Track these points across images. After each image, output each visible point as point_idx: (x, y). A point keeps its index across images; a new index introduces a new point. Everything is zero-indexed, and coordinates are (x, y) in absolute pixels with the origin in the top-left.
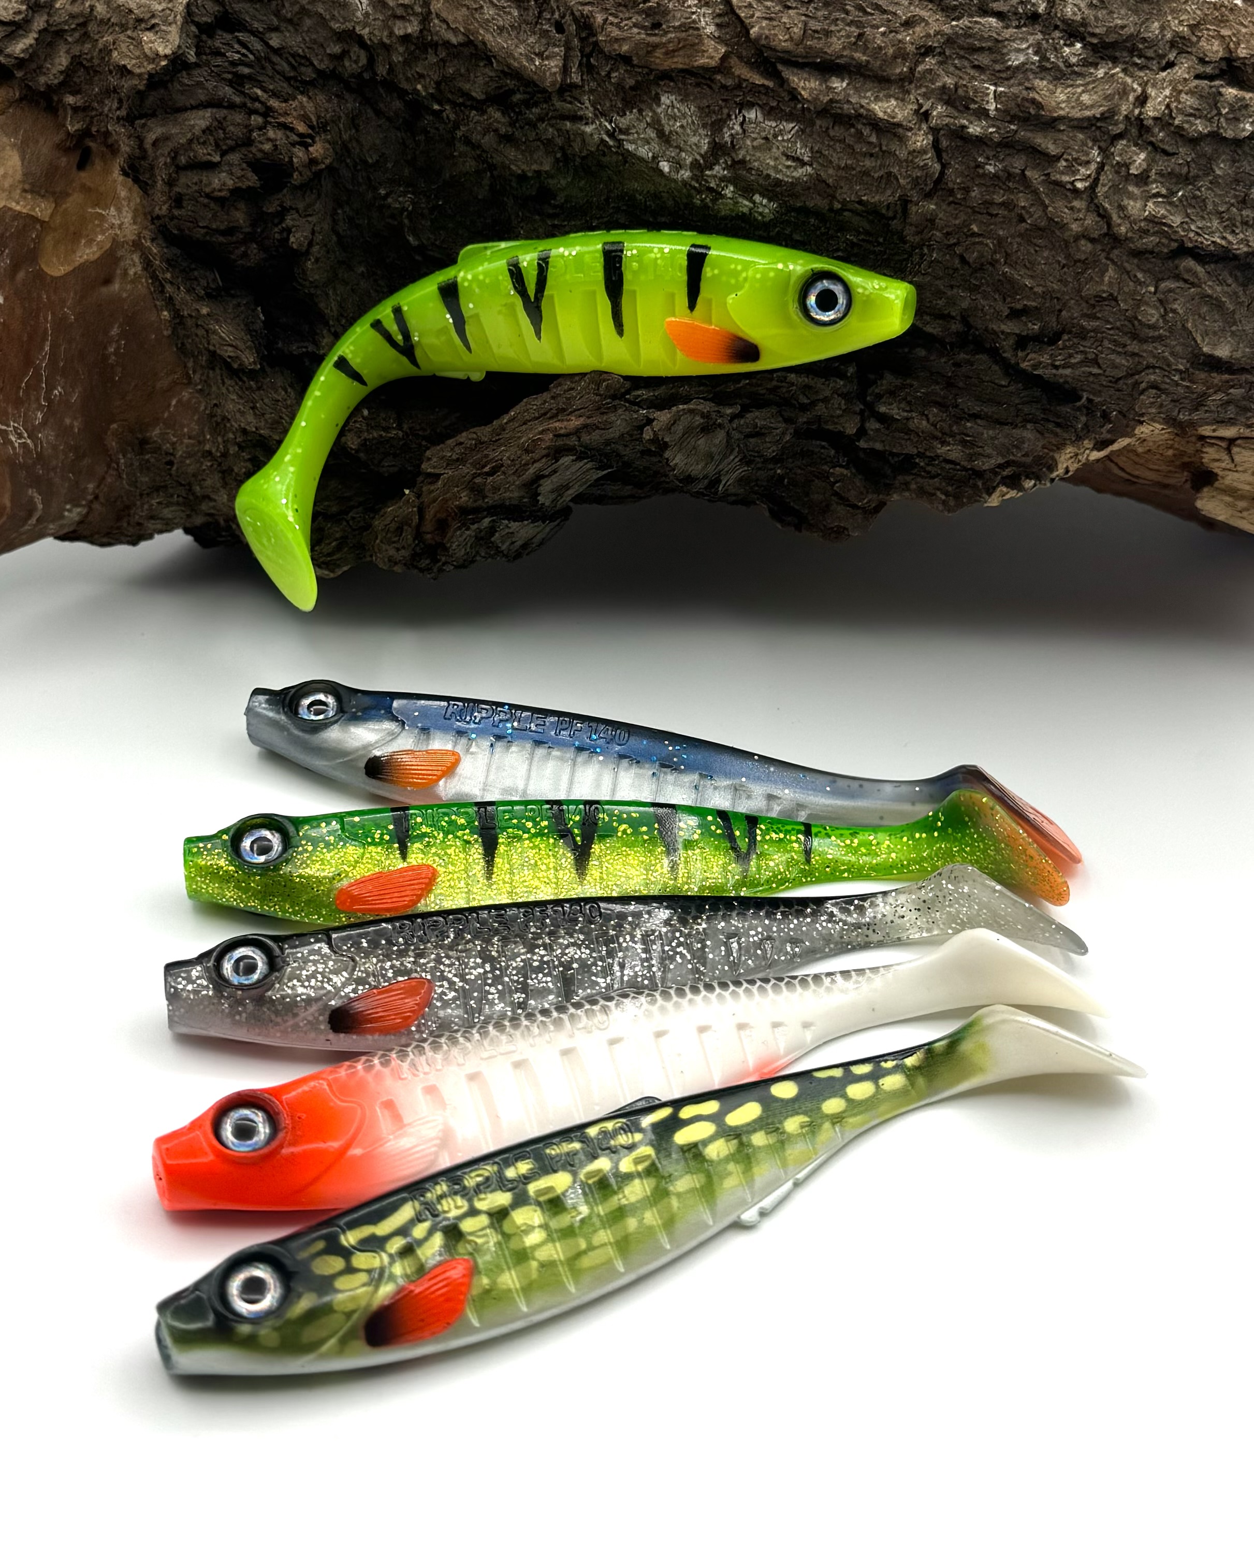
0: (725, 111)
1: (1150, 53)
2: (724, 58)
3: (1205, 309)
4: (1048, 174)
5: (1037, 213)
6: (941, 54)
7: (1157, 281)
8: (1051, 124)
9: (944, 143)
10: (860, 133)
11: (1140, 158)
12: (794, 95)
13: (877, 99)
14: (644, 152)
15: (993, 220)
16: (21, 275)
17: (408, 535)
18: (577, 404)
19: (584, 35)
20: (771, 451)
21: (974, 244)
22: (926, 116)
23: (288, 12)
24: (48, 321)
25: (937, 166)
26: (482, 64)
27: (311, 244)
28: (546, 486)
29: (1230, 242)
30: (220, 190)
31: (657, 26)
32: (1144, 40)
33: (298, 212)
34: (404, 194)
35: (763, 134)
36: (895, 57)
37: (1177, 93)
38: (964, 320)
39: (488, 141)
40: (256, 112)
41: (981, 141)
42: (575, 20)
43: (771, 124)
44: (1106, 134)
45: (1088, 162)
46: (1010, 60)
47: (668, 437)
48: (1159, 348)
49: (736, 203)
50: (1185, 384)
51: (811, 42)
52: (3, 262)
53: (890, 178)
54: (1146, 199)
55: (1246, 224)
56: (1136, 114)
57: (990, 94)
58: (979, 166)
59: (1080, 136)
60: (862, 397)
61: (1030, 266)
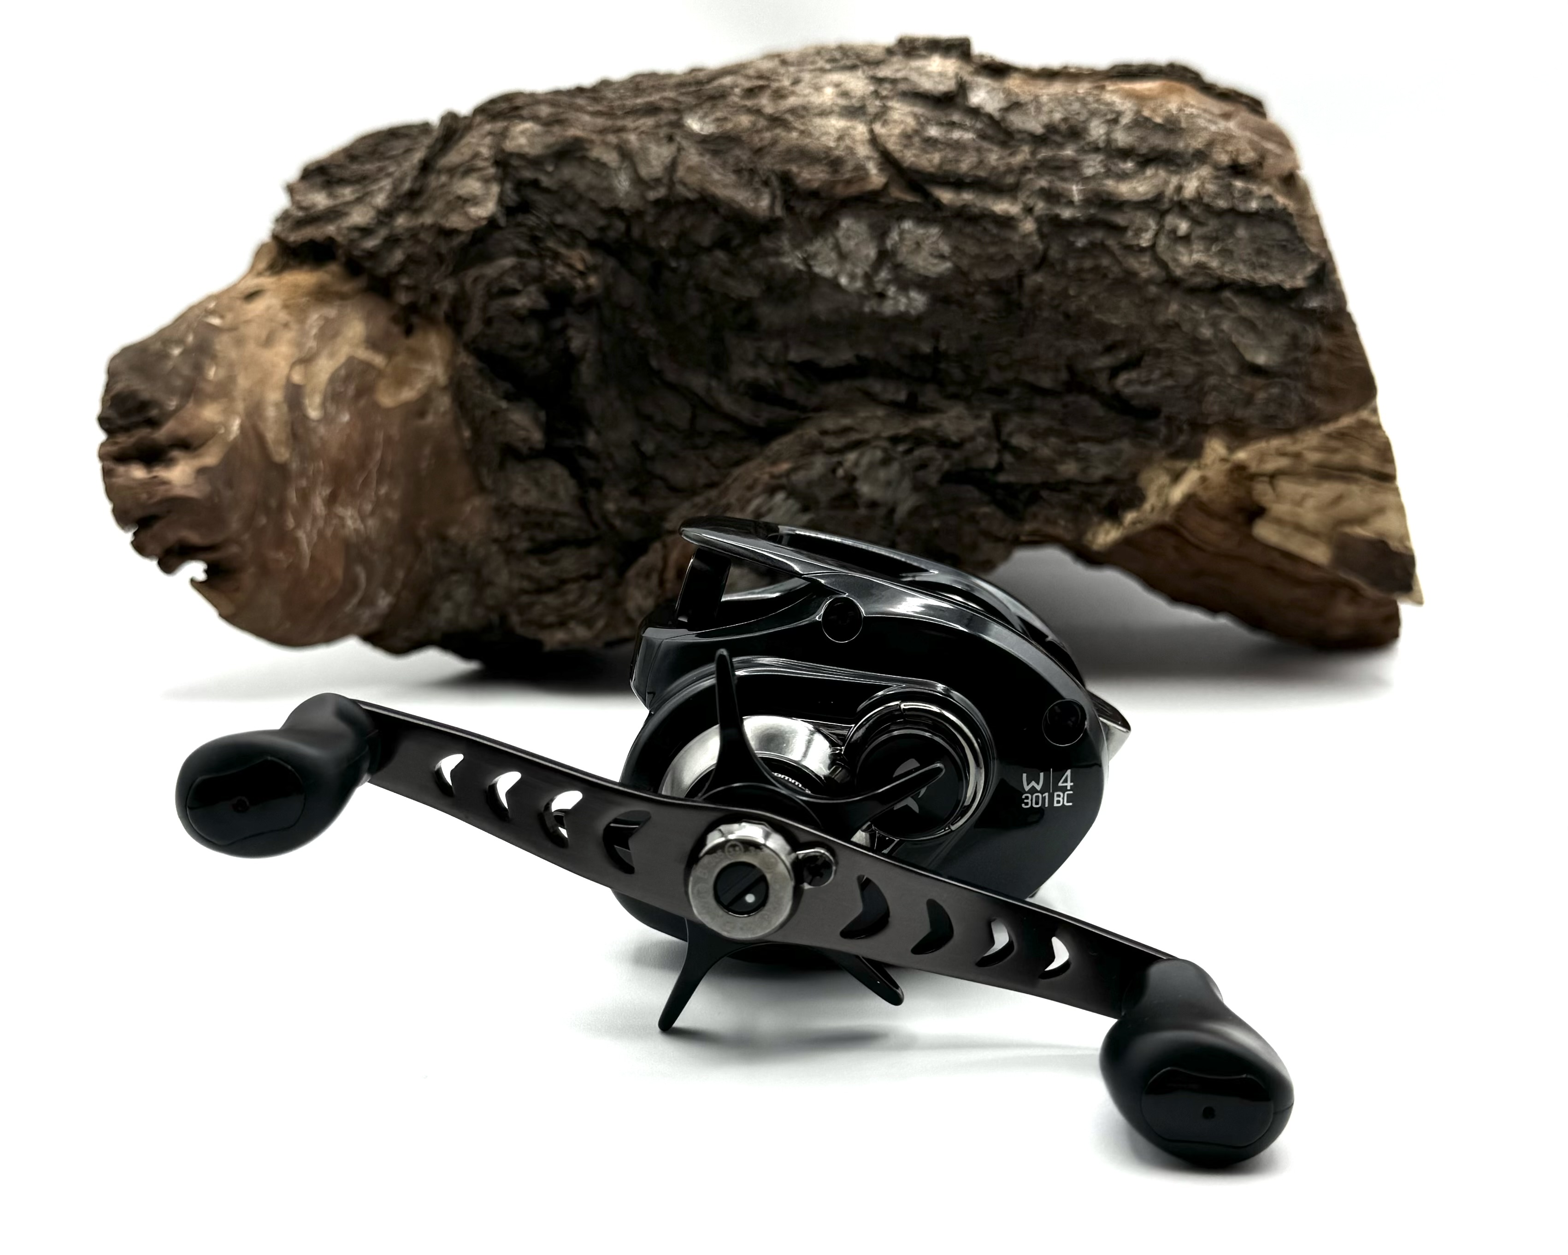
0: (888, 224)
2: (886, 186)
3: (1242, 329)
4: (1121, 240)
5: (1116, 269)
6: (1038, 172)
7: (1207, 308)
8: (1119, 206)
9: (1046, 230)
10: (985, 229)
11: (1183, 227)
12: (938, 205)
13: (995, 203)
14: (827, 271)
15: (1084, 283)
16: (362, 403)
17: (654, 580)
18: (786, 455)
21: (1072, 302)
22: (1030, 210)
23: (570, 197)
24: (380, 436)
25: (1040, 246)
26: (711, 214)
27: (585, 351)
29: (1252, 277)
30: (521, 310)
31: (837, 170)
32: (1175, 153)
33: (576, 328)
35: (916, 240)
36: (1005, 173)
37: (1202, 183)
38: (1070, 368)
39: (714, 276)
40: (549, 257)
41: (1071, 224)
42: (780, 178)
43: (921, 231)
44: (1158, 211)
45: (1147, 230)
46: (1085, 174)
47: (857, 472)
48: (1214, 358)
49: (897, 301)
50: (1237, 386)
51: (947, 167)
52: (351, 391)
53: (1009, 257)
54: (1191, 253)
55: (1263, 267)
56: (1176, 198)
57: (1075, 191)
58: (1072, 244)
59: (1139, 214)
60: (999, 437)
61: (1115, 310)
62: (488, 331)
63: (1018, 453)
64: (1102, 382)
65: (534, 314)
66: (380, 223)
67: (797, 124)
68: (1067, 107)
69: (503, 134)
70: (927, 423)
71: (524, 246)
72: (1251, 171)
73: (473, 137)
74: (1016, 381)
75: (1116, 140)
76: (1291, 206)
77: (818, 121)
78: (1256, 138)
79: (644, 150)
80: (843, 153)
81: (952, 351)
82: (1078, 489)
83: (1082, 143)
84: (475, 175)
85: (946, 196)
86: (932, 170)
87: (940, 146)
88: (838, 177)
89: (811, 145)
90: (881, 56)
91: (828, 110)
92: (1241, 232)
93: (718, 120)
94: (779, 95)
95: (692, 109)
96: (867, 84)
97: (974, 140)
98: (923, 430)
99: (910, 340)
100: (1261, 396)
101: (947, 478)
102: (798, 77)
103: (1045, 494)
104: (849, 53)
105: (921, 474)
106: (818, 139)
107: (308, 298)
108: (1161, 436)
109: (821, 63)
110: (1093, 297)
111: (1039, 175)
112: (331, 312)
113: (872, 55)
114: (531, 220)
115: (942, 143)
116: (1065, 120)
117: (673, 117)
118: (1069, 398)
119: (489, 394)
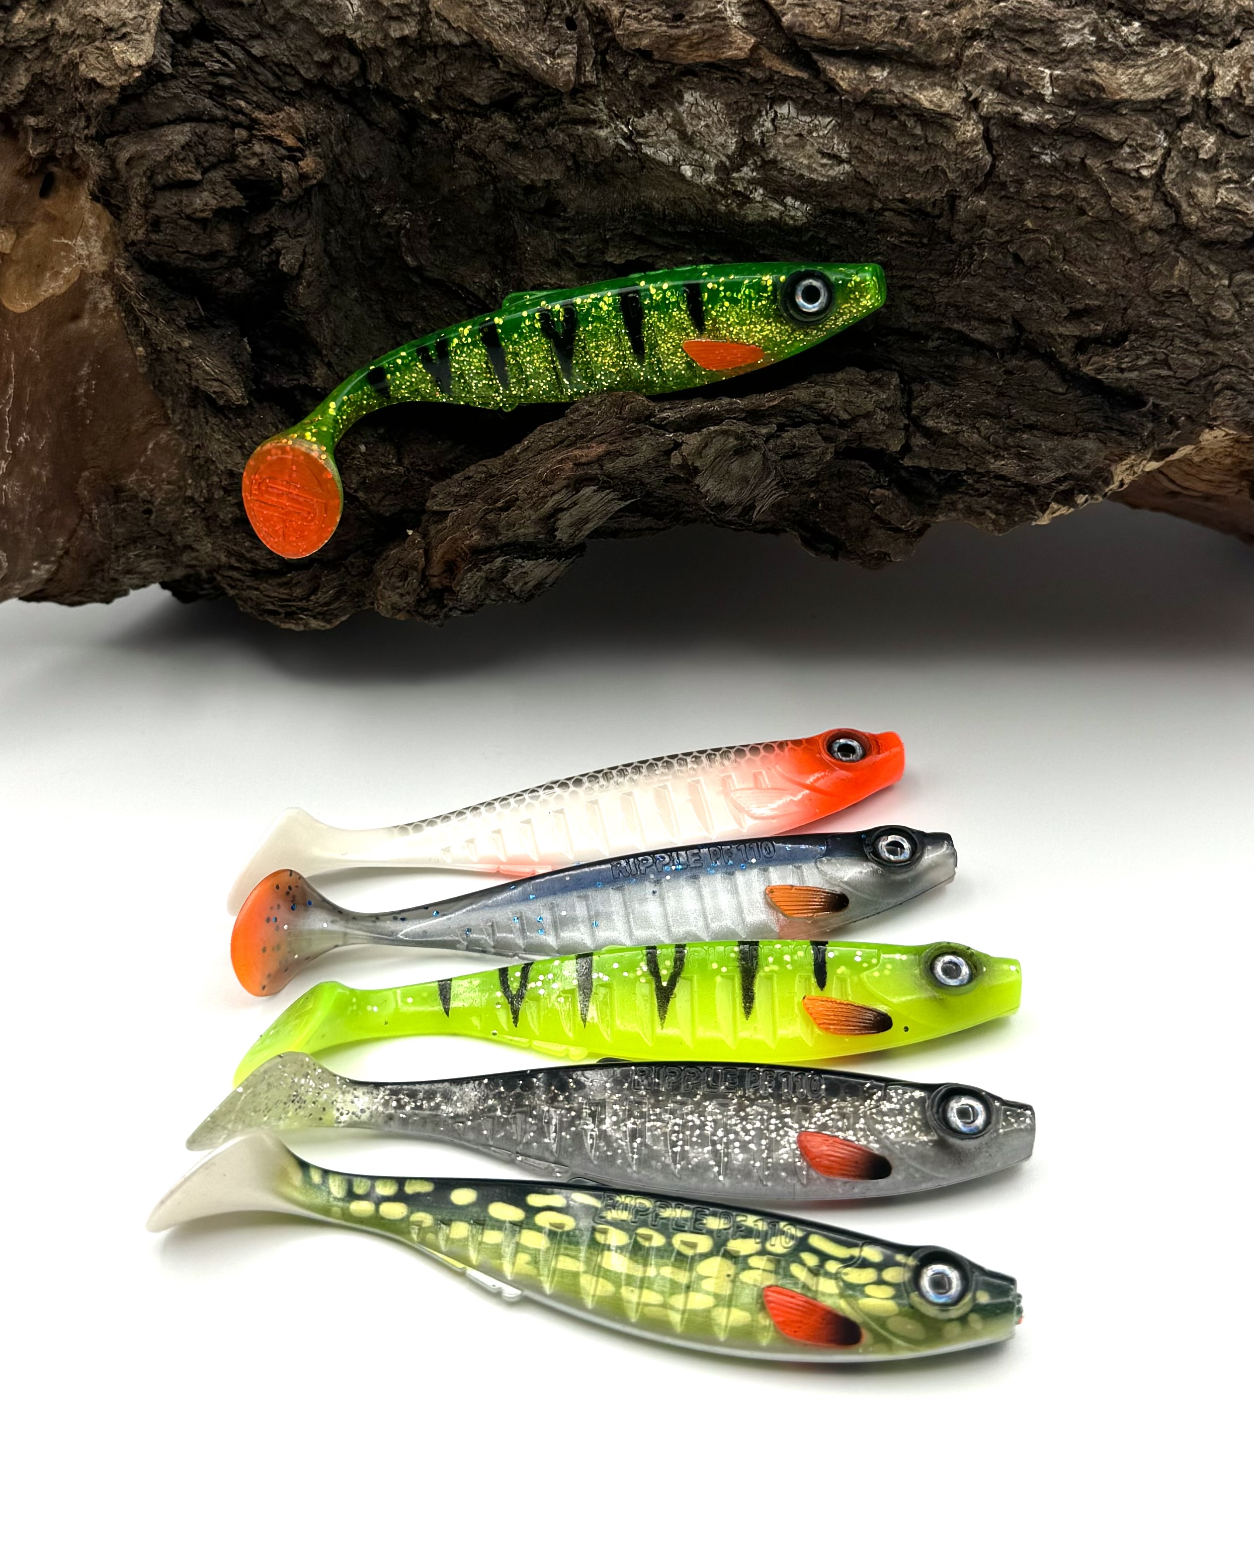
0: (755, 107)
1: (1215, 29)
2: (754, 49)
4: (1111, 162)
5: (1099, 203)
6: (990, 37)
7: (1232, 274)
8: (1113, 108)
9: (995, 133)
10: (904, 125)
11: (1209, 143)
12: (831, 87)
13: (921, 88)
14: (665, 156)
15: (1049, 215)
17: (414, 579)
18: (598, 429)
19: (597, 31)
20: (810, 473)
21: (1029, 241)
22: (974, 104)
23: (271, 17)
25: (988, 158)
26: (486, 66)
27: (302, 267)
28: (565, 520)
30: (202, 211)
31: (679, 17)
32: (1208, 16)
33: (287, 232)
34: (401, 211)
35: (797, 131)
36: (940, 42)
37: (1246, 70)
38: (1017, 324)
39: (494, 149)
40: (239, 125)
41: (1036, 129)
42: (589, 15)
43: (805, 120)
44: (1172, 116)
46: (1063, 44)
47: (699, 462)
48: (1235, 345)
49: (766, 207)
51: (848, 29)
53: (937, 173)
54: (1217, 185)
56: (1202, 96)
57: (1046, 79)
58: (1034, 156)
59: (1143, 122)
60: (907, 409)
61: (1091, 262)
62: (154, 237)
63: (931, 435)
64: (1062, 352)
65: (221, 213)
71: (204, 104)
74: (937, 327)
85: (844, 75)
86: (825, 33)
88: (681, 29)
103: (969, 478)
105: (792, 465)
111: (995, 46)
118: (1014, 363)
119: (164, 327)
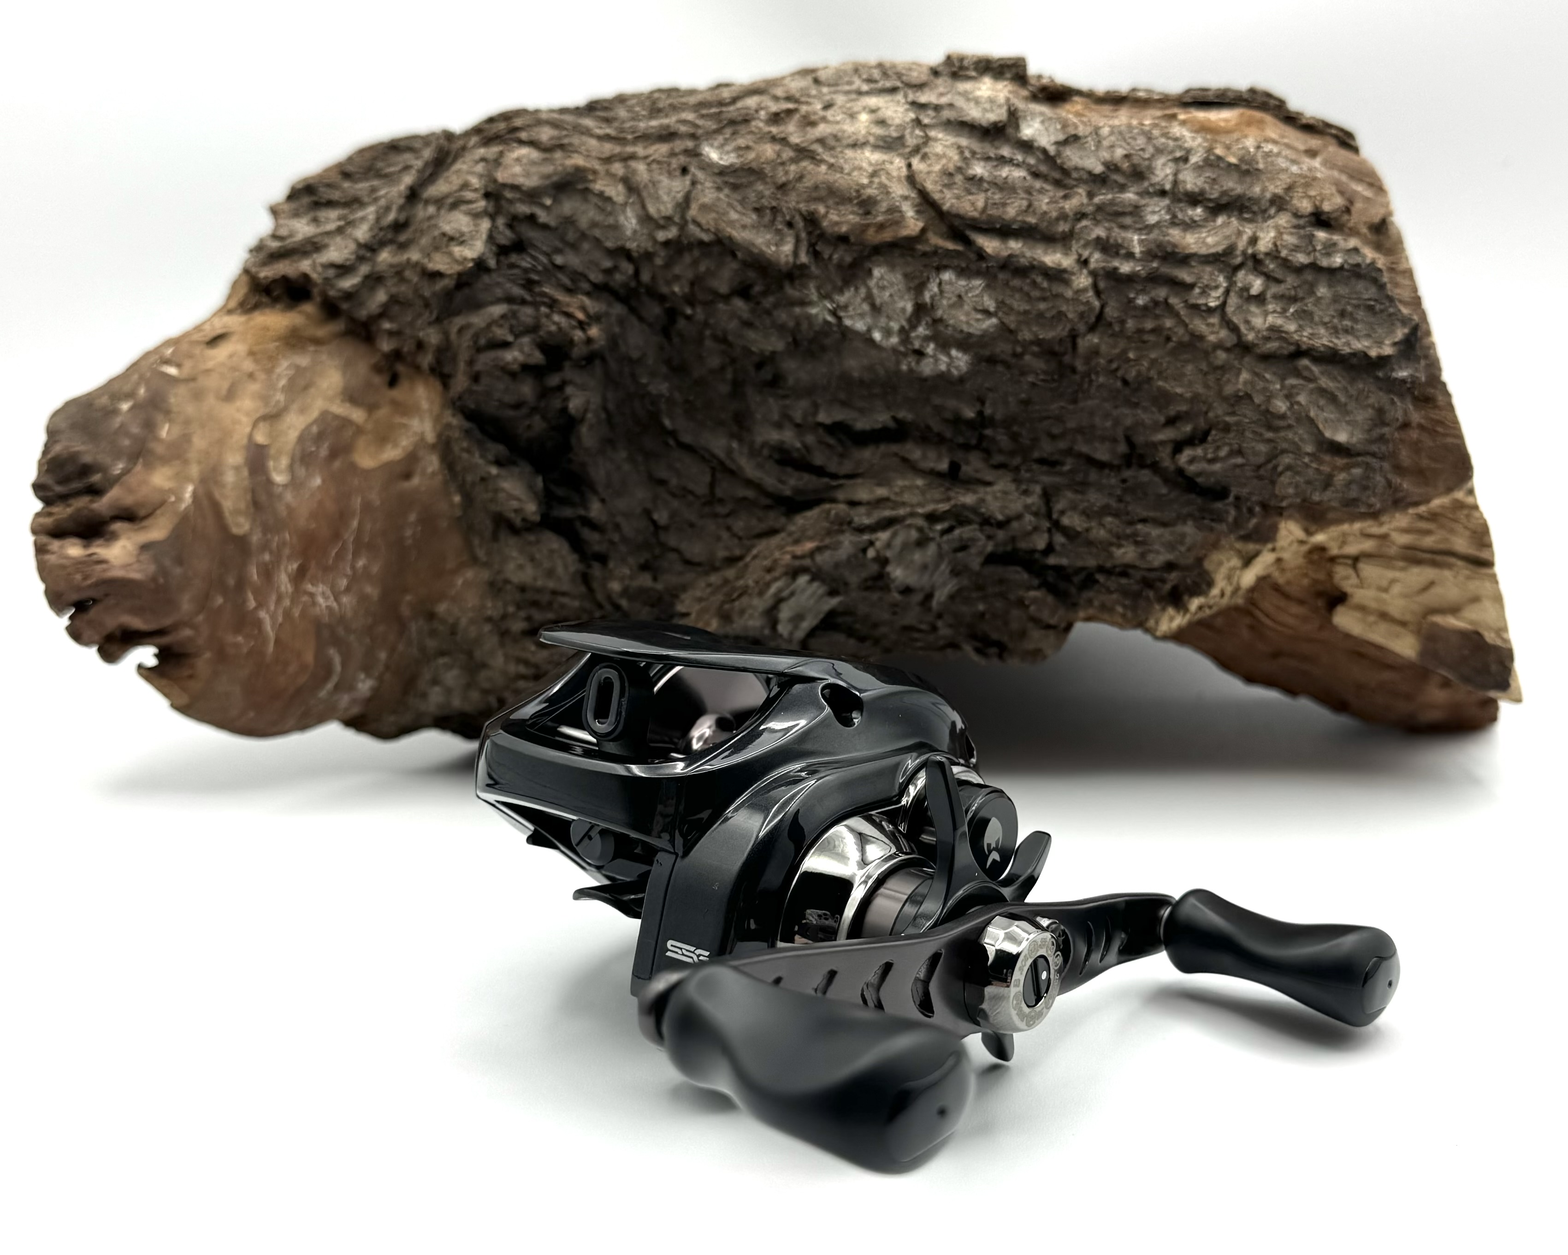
0: (925, 274)
1: (1255, 208)
2: (923, 231)
3: (1322, 402)
4: (1187, 299)
5: (1181, 331)
6: (1095, 219)
7: (1283, 379)
8: (1185, 259)
9: (1102, 285)
10: (1034, 284)
11: (1257, 285)
12: (981, 255)
13: (1046, 253)
14: (860, 326)
15: (1145, 346)
16: (337, 464)
18: (810, 533)
19: (810, 229)
21: (1132, 367)
22: (1085, 263)
23: (571, 236)
24: (357, 502)
25: (1097, 304)
26: (728, 258)
27: (585, 412)
28: (785, 613)
29: (1335, 344)
30: (512, 365)
31: (868, 213)
32: (1250, 199)
33: (576, 385)
35: (957, 293)
36: (1058, 219)
37: (1280, 234)
38: (1129, 438)
39: (733, 325)
40: (544, 304)
41: (1130, 279)
42: (805, 219)
43: (963, 283)
44: (1229, 265)
45: (1217, 287)
46: (1147, 220)
47: (889, 554)
48: (1290, 435)
49: (937, 360)
50: (1314, 465)
51: (992, 212)
52: (324, 452)
53: (1060, 316)
54: (1266, 314)
55: (1347, 331)
56: (1250, 251)
57: (1135, 241)
58: (1131, 301)
59: (1208, 269)
60: (1049, 515)
61: (1179, 377)
62: (476, 388)
63: (1068, 532)
64: (1164, 456)
65: (526, 368)
66: (361, 259)
67: (826, 157)
68: (1130, 140)
69: (497, 162)
70: (968, 499)
71: (517, 291)
72: (1336, 219)
73: (464, 163)
74: (1069, 452)
75: (1184, 182)
76: (1381, 262)
77: (849, 153)
78: (1344, 178)
79: (654, 183)
80: (876, 192)
81: (998, 416)
82: (1138, 575)
83: (1146, 184)
84: (464, 207)
85: (990, 245)
86: (976, 214)
87: (985, 185)
88: (870, 220)
89: (841, 181)
90: (924, 78)
91: (862, 140)
92: (1322, 291)
93: (739, 148)
94: (809, 122)
95: (710, 135)
96: (907, 110)
97: (1025, 178)
98: (964, 506)
99: (952, 403)
100: (1341, 477)
101: (991, 559)
102: (832, 99)
103: (1100, 578)
104: (890, 73)
105: (960, 555)
106: (849, 174)
107: (277, 344)
108: (1231, 519)
109: (858, 84)
110: (1153, 362)
111: (1097, 222)
112: (303, 360)
113: (915, 76)
114: (526, 262)
115: (989, 183)
116: (1127, 156)
117: (690, 144)
118: (1127, 474)
119: (478, 460)
